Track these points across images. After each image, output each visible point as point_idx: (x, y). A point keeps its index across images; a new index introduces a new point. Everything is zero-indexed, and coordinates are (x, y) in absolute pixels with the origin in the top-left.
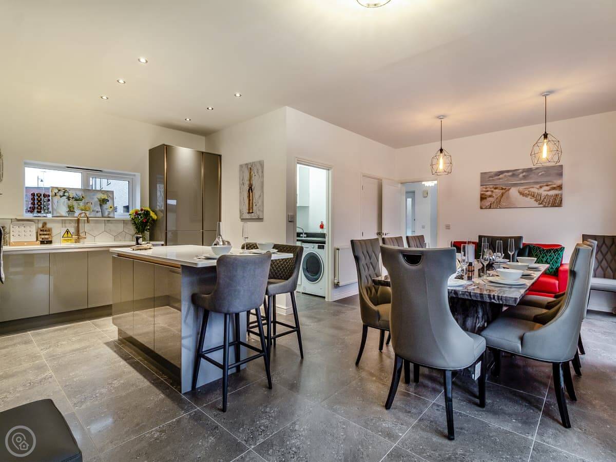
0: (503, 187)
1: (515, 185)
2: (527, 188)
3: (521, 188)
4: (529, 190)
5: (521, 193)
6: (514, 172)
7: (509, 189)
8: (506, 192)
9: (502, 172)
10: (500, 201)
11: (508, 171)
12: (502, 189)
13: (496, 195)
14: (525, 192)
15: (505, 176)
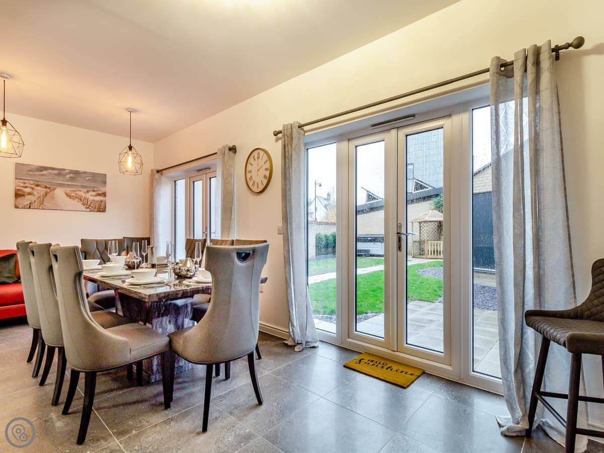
0: (47, 186)
1: (61, 185)
2: (75, 191)
3: (68, 190)
4: (77, 193)
5: (67, 195)
6: (60, 171)
7: (54, 189)
8: (51, 191)
9: (45, 168)
10: (43, 200)
11: (53, 169)
13: (38, 193)
14: (73, 194)
15: (50, 173)
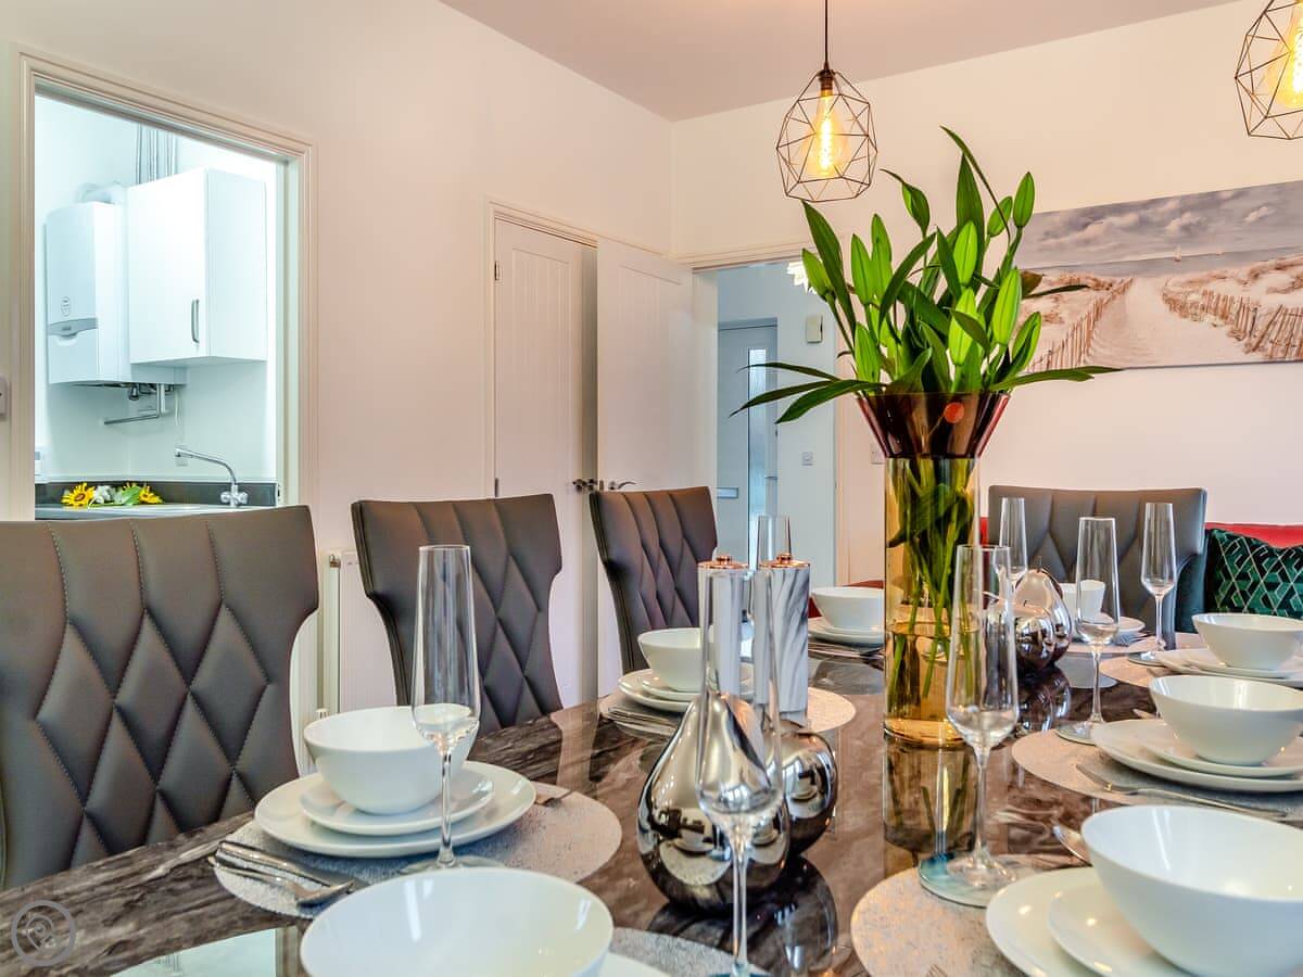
0: (1102, 279)
1: (1149, 267)
2: (1202, 282)
3: (1174, 282)
4: (1212, 287)
5: (1175, 304)
7: (1124, 289)
8: (1114, 298)
10: (1089, 337)
12: (1098, 286)
13: (1073, 313)
14: (1193, 297)
